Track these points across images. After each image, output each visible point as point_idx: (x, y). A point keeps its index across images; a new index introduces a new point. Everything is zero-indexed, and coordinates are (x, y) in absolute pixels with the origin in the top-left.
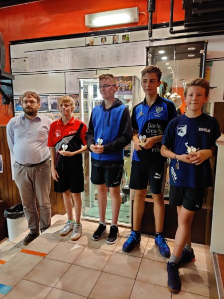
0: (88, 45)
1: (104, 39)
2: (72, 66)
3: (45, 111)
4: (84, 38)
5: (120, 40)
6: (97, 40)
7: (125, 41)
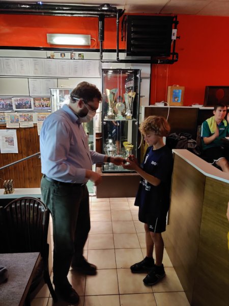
0: (49, 58)
1: (63, 55)
2: (35, 73)
3: (10, 111)
4: (46, 51)
5: (77, 57)
6: (57, 54)
7: (81, 58)
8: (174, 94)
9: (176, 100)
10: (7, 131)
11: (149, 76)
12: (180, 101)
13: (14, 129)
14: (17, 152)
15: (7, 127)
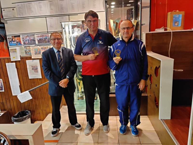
2: (51, 13)
3: (34, 45)
8: (174, 19)
9: (176, 24)
10: (33, 61)
11: (149, 6)
12: (180, 25)
13: (38, 59)
14: (41, 78)
15: (32, 58)
